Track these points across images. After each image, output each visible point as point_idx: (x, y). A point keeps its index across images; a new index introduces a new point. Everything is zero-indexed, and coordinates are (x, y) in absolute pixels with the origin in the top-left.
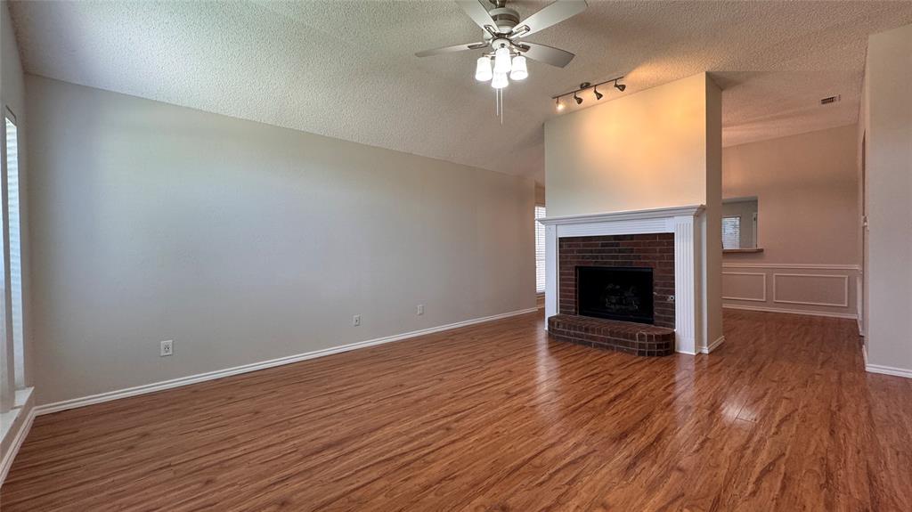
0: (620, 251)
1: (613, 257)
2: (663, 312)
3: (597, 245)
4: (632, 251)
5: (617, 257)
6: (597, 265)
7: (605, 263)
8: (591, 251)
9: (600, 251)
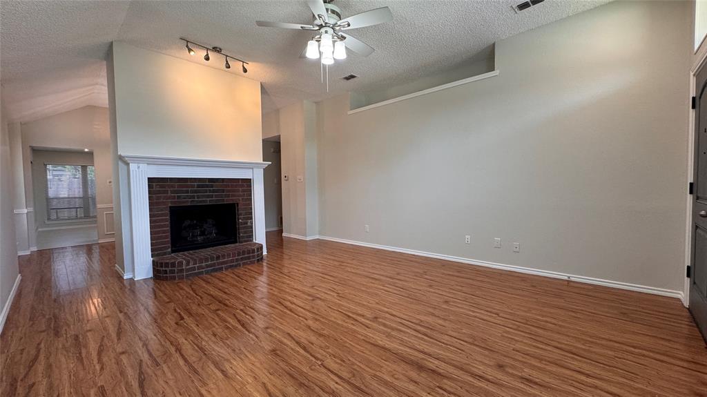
0: (214, 191)
1: (208, 196)
2: (245, 232)
3: (193, 186)
4: (223, 191)
5: (212, 196)
6: (195, 204)
7: (201, 202)
8: (187, 192)
9: (196, 192)
